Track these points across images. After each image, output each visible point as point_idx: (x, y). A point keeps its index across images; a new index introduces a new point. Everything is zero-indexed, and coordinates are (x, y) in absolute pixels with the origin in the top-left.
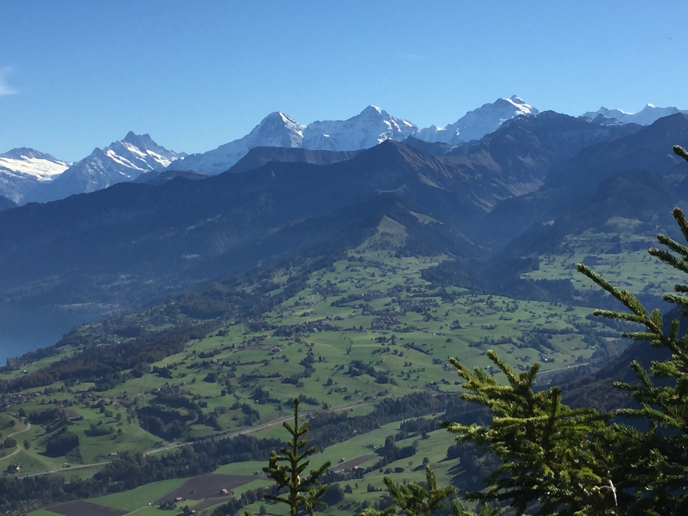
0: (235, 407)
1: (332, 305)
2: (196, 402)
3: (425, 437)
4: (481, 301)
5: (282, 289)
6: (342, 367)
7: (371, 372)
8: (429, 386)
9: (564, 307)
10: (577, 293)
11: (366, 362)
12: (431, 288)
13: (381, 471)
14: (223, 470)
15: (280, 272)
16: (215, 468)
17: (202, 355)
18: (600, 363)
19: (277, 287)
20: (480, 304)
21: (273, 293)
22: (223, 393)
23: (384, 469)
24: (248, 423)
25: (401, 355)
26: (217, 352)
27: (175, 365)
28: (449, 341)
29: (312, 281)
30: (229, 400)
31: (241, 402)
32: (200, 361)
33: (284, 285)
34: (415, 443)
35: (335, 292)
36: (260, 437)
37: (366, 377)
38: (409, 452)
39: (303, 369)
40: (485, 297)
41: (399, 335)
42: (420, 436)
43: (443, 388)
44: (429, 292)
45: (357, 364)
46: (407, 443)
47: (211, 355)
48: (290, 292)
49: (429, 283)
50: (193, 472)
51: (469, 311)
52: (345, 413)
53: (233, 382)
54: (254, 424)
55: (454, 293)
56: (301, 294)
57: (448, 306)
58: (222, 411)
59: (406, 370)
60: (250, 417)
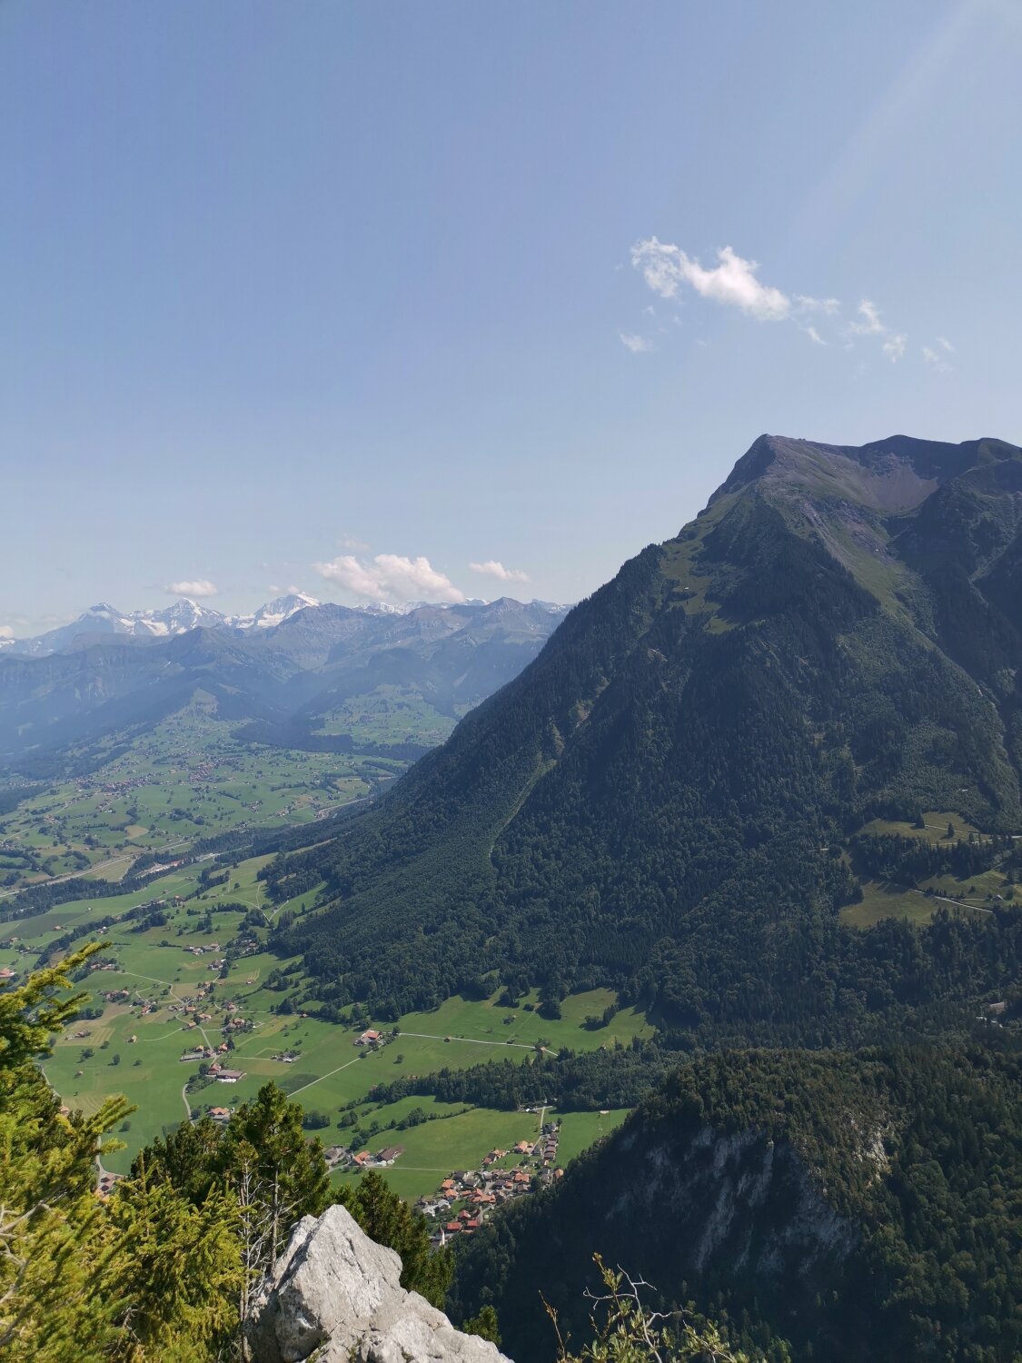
0: (67, 855)
1: (154, 763)
2: (30, 853)
3: (235, 867)
4: (279, 754)
5: (108, 752)
6: (164, 814)
7: (189, 817)
8: (237, 825)
9: (347, 755)
10: (356, 745)
11: (184, 809)
12: (238, 745)
13: (199, 898)
14: (56, 909)
15: (108, 737)
16: (49, 907)
17: (34, 812)
18: (374, 797)
19: (104, 750)
20: (280, 757)
21: (100, 756)
22: (55, 844)
23: (201, 896)
24: (79, 868)
25: (214, 801)
26: (48, 809)
27: (9, 822)
28: (254, 787)
29: (136, 744)
30: (62, 849)
31: (73, 849)
32: (32, 817)
33: (110, 748)
34: (228, 872)
35: (157, 752)
36: (90, 879)
37: (185, 821)
38: (221, 880)
39: (129, 817)
40: (283, 751)
41: (212, 786)
42: (232, 866)
43: (251, 825)
44: (237, 749)
45: (178, 812)
46: (222, 872)
47: (43, 812)
48: (117, 753)
49: (238, 741)
50: (29, 914)
51: (270, 763)
52: (167, 852)
53: (64, 833)
54: (85, 868)
55: (258, 749)
56: (126, 755)
57: (253, 758)
58: (55, 859)
59: (219, 814)
60: (82, 862)
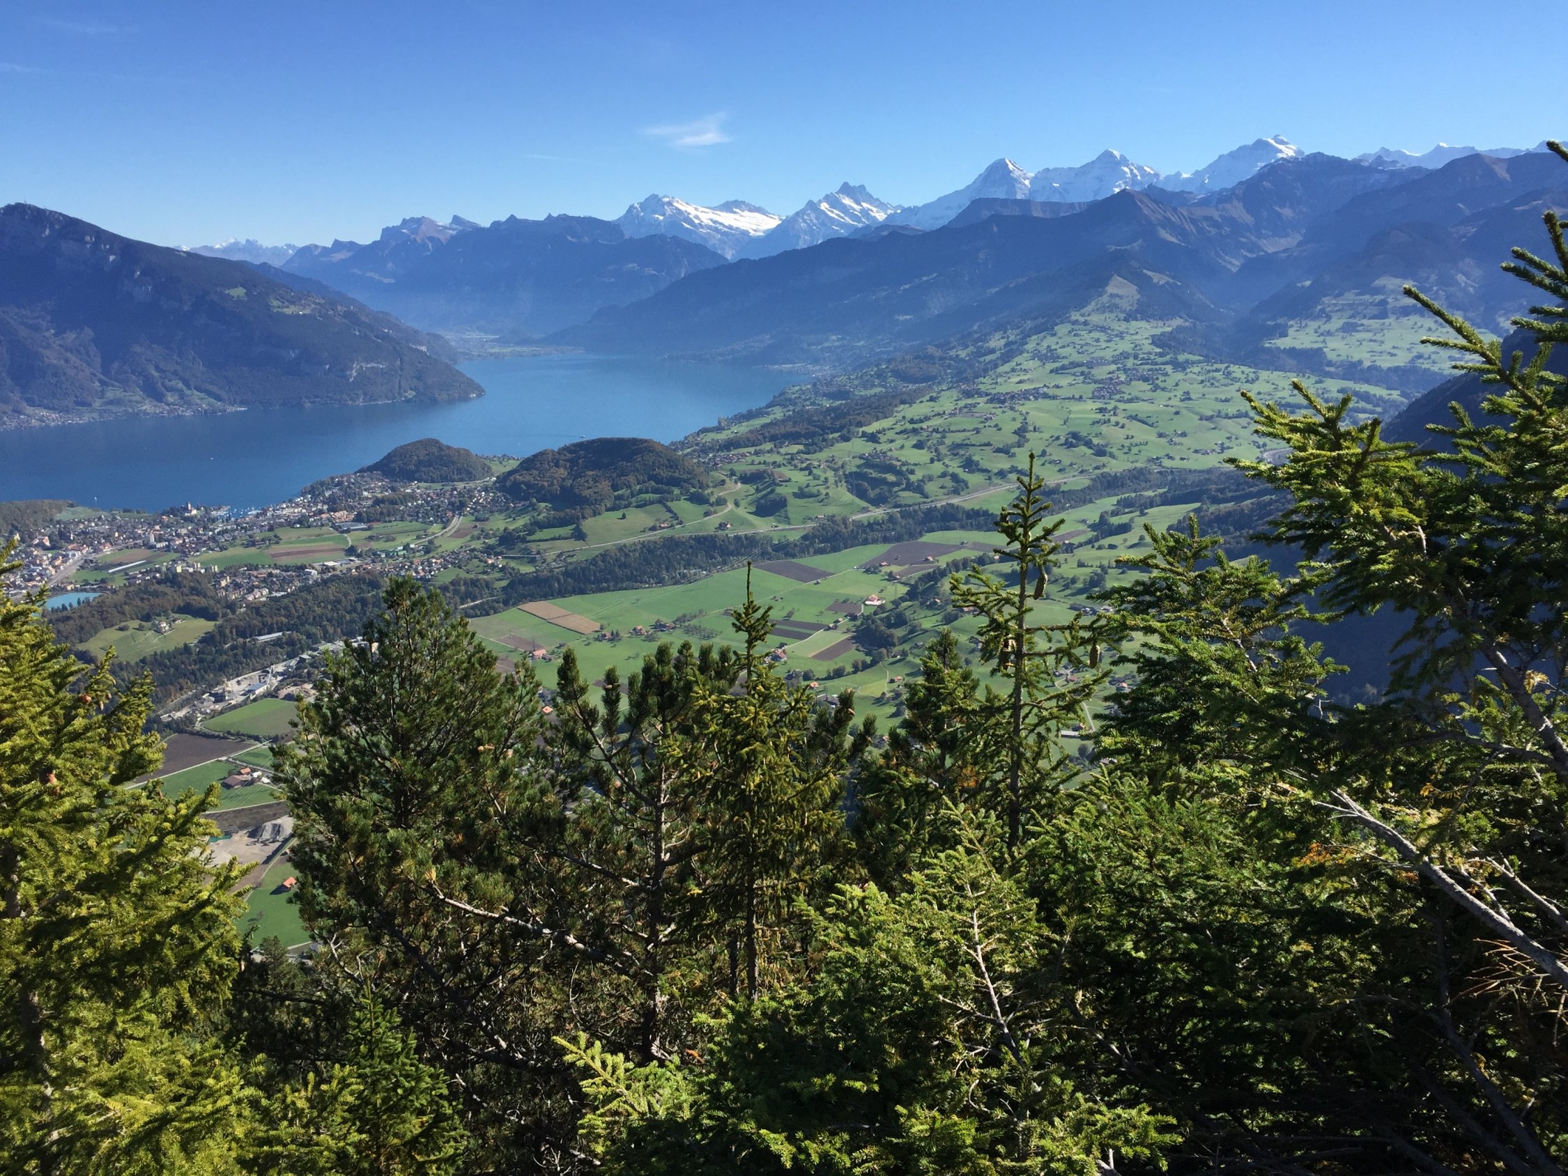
0: (944, 475)
1: (1051, 371)
2: (904, 469)
3: (1143, 514)
4: (1217, 370)
5: (998, 354)
6: (1058, 438)
7: (1088, 444)
8: (1151, 460)
9: (1313, 379)
10: (1330, 364)
11: (1083, 433)
12: (1161, 355)
13: (1093, 547)
14: (928, 538)
15: (998, 335)
16: (921, 534)
17: (912, 421)
19: (993, 351)
20: (1216, 374)
21: (989, 358)
22: (932, 461)
23: (1096, 545)
24: (956, 492)
25: (1123, 427)
26: (927, 418)
27: (884, 430)
28: (1177, 413)
29: (1031, 346)
30: (938, 468)
31: (950, 470)
32: (909, 426)
33: (1000, 349)
34: (1132, 520)
35: (1055, 358)
36: (968, 506)
37: (1083, 449)
38: (1124, 528)
39: (1016, 438)
40: (1223, 366)
41: (1122, 406)
42: (1138, 513)
43: (1167, 463)
44: (1160, 360)
45: (1075, 435)
46: (1123, 519)
47: (921, 421)
48: (1007, 357)
49: (1158, 350)
50: (899, 538)
51: (1202, 382)
52: (1059, 485)
53: (943, 449)
54: (962, 493)
55: (1187, 361)
56: (1019, 359)
57: (1180, 376)
58: (931, 479)
59: (1127, 443)
60: (959, 486)
